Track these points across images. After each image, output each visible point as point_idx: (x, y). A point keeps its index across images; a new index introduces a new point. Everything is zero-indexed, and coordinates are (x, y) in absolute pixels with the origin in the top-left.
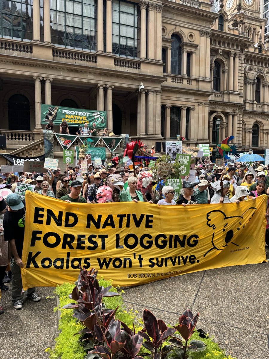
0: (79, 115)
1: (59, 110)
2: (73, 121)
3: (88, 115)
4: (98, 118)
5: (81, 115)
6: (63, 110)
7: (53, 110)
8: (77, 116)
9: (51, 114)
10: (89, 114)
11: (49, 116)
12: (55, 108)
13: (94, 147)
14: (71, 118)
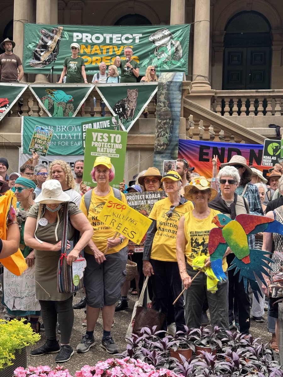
0: (114, 41)
1: (66, 35)
2: (97, 60)
3: (137, 41)
4: (165, 45)
5: (120, 42)
6: (75, 34)
7: (52, 35)
8: (108, 47)
9: (45, 47)
10: (140, 38)
11: (42, 52)
12: (57, 32)
13: (74, 116)
14: (93, 53)
